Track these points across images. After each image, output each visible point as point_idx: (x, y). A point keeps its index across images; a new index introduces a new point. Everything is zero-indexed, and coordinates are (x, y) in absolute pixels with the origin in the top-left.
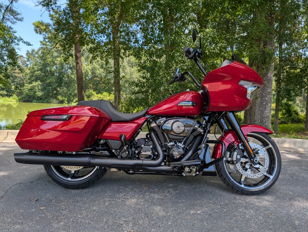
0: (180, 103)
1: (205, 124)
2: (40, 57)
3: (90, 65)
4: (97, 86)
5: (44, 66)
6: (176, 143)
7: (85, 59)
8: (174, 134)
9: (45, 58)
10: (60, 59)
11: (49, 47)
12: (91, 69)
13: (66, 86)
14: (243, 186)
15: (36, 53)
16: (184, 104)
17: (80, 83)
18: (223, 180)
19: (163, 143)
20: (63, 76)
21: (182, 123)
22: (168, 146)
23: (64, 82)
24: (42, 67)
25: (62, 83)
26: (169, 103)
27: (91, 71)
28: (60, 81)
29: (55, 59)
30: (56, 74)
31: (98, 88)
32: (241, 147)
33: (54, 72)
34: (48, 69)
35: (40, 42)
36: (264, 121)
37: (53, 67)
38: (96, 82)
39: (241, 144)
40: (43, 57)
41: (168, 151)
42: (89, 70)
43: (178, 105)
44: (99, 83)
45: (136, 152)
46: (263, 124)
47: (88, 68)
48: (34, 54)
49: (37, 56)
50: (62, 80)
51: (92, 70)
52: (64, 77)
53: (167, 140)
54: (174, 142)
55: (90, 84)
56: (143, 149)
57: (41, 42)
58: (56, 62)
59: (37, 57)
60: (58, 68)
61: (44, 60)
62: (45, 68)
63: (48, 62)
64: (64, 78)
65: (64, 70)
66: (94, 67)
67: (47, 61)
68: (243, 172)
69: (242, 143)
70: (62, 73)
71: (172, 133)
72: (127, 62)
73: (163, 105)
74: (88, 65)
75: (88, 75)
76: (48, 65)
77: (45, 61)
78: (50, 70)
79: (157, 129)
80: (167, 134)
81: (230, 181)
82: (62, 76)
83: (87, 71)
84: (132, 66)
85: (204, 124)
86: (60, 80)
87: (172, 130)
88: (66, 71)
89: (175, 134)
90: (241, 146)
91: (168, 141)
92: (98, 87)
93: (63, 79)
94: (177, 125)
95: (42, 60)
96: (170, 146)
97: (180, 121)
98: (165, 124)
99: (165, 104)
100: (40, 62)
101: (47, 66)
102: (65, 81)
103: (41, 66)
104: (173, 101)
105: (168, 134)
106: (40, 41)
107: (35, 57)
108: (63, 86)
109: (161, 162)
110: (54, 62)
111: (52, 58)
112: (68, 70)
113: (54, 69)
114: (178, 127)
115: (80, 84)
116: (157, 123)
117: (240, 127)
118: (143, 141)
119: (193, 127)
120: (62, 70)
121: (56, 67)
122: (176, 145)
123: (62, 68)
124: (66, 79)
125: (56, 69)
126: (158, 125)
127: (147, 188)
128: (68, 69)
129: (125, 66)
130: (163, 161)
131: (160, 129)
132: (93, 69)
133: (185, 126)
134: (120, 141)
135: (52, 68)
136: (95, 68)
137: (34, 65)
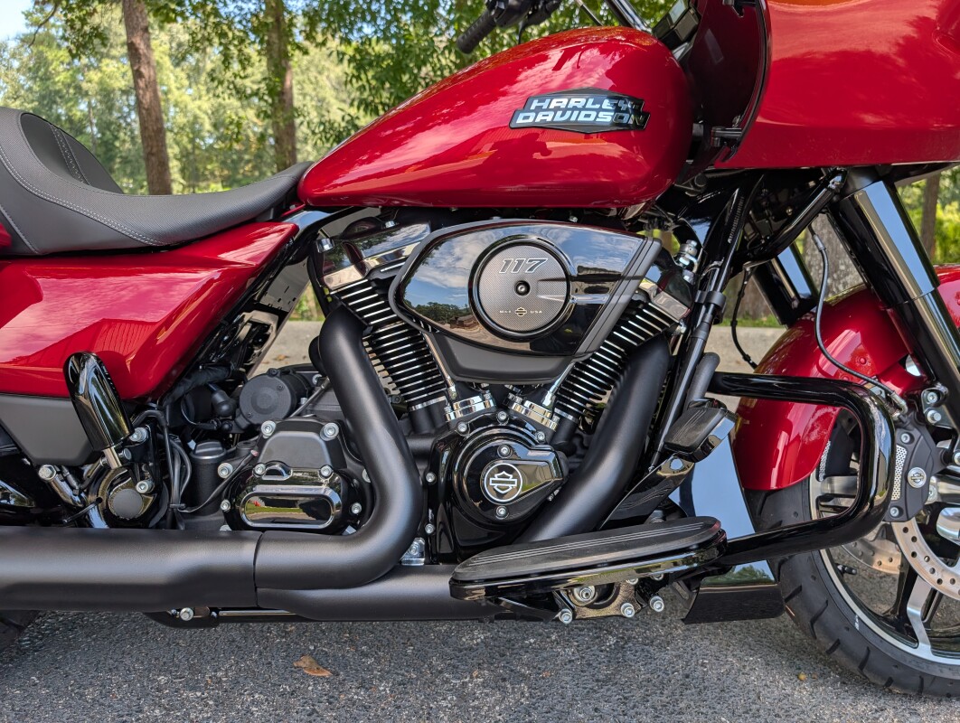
0: (535, 104)
1: (692, 264)
2: (30, 69)
3: (205, 98)
4: (235, 170)
5: (45, 102)
6: (503, 403)
7: (189, 77)
8: (489, 339)
9: (45, 74)
10: (100, 75)
11: (57, 32)
12: (210, 112)
13: (128, 171)
14: (924, 651)
15: (13, 56)
16: (564, 111)
17: (154, 150)
18: (806, 619)
19: (422, 401)
20: (113, 135)
21: (548, 257)
22: (447, 426)
23: (121, 157)
24: (36, 103)
25: (111, 159)
26: (447, 122)
27: (210, 118)
28: (105, 153)
29: (83, 75)
30: (89, 130)
31: (240, 177)
32: (933, 416)
33: (80, 121)
34: (61, 111)
35: (23, 16)
36: (842, 267)
37: (77, 103)
38: (231, 156)
39: (938, 393)
40: (38, 70)
41: (452, 460)
42: (203, 116)
43: (520, 121)
44: (241, 159)
45: (226, 470)
46: (839, 279)
47: (199, 108)
48: (5, 59)
49: (16, 64)
50: (111, 150)
51: (213, 113)
52: (116, 138)
53: (442, 378)
54: (494, 397)
55: (211, 162)
56: (270, 452)
57: (28, 15)
58: (85, 86)
59: (18, 70)
60: (93, 108)
61: (41, 79)
62: (51, 108)
63: (59, 86)
64: (117, 144)
65: (116, 114)
66: (220, 105)
67: (55, 83)
68: (933, 571)
69: (939, 387)
70: (111, 123)
71: (478, 333)
72: (335, 89)
73: (411, 136)
74: (200, 98)
75: (200, 131)
76: (60, 97)
77: (49, 83)
78: (67, 114)
79: (369, 308)
80: (441, 336)
81: (850, 628)
82: (111, 137)
83: (196, 117)
84: (349, 101)
85: (690, 267)
86: (104, 149)
87: (475, 311)
88: (125, 118)
89: (501, 343)
90: (937, 406)
91: (453, 388)
92: (239, 173)
93: (114, 146)
94: (512, 275)
95: (35, 82)
96: (463, 428)
97: (534, 238)
98: (422, 268)
99: (422, 127)
100: (30, 89)
101: (55, 102)
102: (124, 154)
103: (33, 101)
104: (470, 109)
105: (450, 341)
106: (23, 13)
107: (9, 68)
108: (118, 169)
109: (404, 544)
110: (78, 88)
111: (71, 72)
112: (129, 113)
113: (81, 111)
114: (523, 286)
115: (153, 154)
116: (372, 263)
117: (935, 281)
118: (280, 389)
119: (633, 283)
120: (111, 114)
121: (89, 105)
122: (502, 416)
123: (110, 109)
124: (128, 145)
125: (89, 112)
126: (376, 275)
127: (327, 674)
128: (130, 110)
129: (327, 101)
130: (413, 530)
131: (387, 305)
132: (217, 111)
133: (569, 278)
134: (69, 404)
135: (73, 106)
136: (224, 107)
137: (9, 98)
